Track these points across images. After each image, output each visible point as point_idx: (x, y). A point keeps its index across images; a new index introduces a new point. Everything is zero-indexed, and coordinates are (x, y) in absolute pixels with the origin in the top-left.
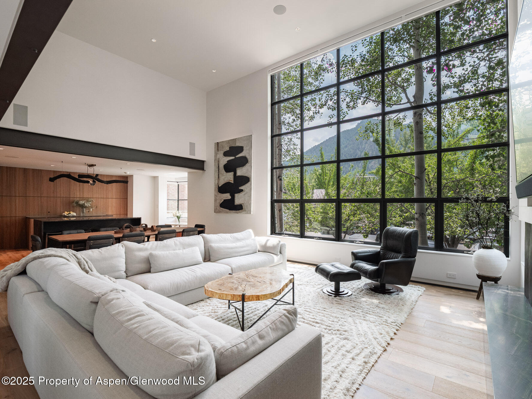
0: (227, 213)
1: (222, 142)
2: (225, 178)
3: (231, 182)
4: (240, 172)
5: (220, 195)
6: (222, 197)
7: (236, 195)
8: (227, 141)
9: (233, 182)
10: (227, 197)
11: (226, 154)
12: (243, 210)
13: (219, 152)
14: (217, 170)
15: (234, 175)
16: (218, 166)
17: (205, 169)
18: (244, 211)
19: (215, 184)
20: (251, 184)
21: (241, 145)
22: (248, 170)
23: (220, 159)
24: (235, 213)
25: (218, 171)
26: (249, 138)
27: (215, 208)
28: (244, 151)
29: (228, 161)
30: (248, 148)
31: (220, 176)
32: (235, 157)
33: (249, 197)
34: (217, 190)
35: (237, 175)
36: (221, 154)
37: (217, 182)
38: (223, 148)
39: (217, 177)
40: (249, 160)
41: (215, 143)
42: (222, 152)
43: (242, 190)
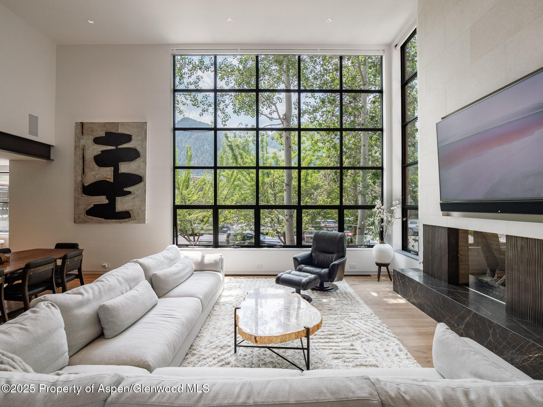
0: (101, 223)
1: (92, 123)
2: (96, 174)
3: (108, 180)
4: (125, 168)
5: (86, 197)
6: (91, 201)
7: (119, 199)
8: (101, 123)
9: (112, 181)
10: (99, 202)
11: (97, 141)
12: (132, 218)
13: (85, 137)
14: (81, 161)
15: (114, 171)
16: (81, 156)
17: (52, 158)
18: (133, 220)
19: (75, 181)
20: (145, 185)
21: (128, 133)
22: (140, 166)
23: (87, 147)
24: (116, 222)
25: (81, 164)
26: (143, 126)
27: (77, 216)
28: (133, 141)
29: (102, 151)
30: (139, 138)
31: (86, 170)
32: (117, 148)
33: (142, 201)
34: (80, 190)
35: (120, 172)
36: (87, 141)
37: (79, 178)
38: (92, 131)
39: (80, 171)
40: (142, 154)
41: (76, 123)
42: (92, 138)
43: (129, 193)
